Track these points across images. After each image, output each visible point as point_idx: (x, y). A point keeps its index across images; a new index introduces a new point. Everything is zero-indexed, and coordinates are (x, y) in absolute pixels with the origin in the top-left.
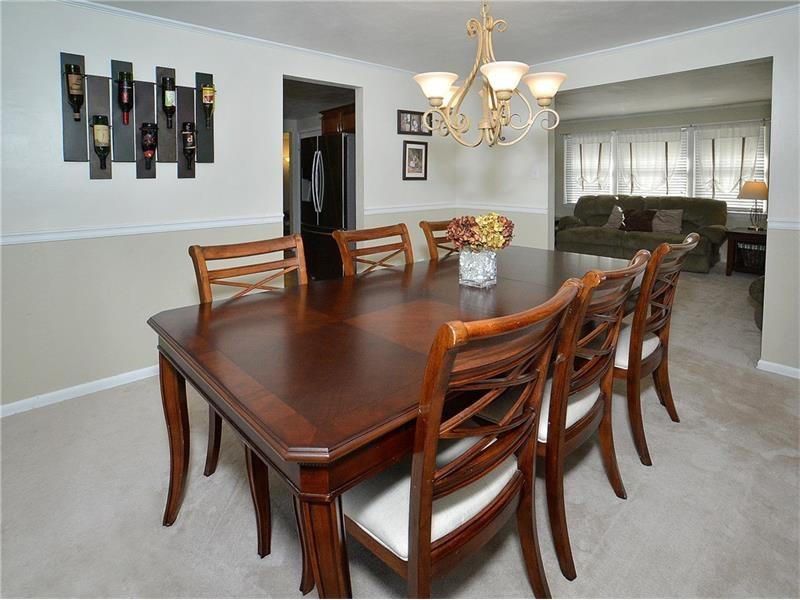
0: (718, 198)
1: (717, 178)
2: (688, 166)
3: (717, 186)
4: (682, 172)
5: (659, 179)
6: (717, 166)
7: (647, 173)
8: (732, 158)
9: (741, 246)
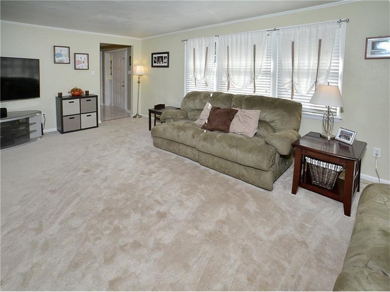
0: (296, 99)
1: (295, 80)
2: (272, 67)
3: (296, 87)
4: (267, 73)
5: (248, 78)
6: (296, 67)
7: (239, 73)
8: (309, 59)
9: (308, 160)
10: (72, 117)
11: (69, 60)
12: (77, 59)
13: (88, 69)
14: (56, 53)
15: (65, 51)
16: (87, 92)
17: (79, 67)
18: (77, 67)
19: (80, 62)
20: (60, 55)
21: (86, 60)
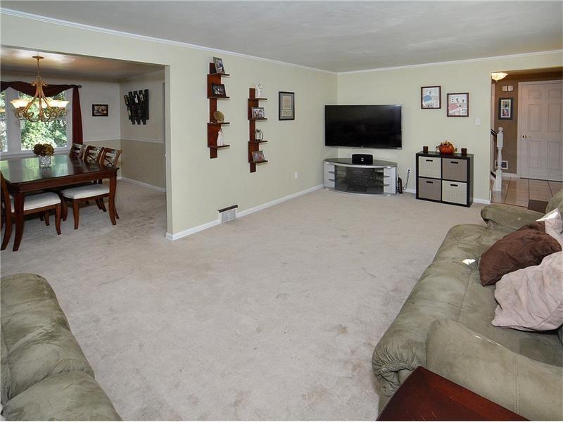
10: (430, 181)
11: (440, 104)
12: (451, 102)
13: (468, 116)
14: (424, 96)
15: (435, 92)
16: (464, 151)
17: (454, 113)
18: (451, 112)
19: (455, 106)
20: (429, 98)
21: (465, 102)
